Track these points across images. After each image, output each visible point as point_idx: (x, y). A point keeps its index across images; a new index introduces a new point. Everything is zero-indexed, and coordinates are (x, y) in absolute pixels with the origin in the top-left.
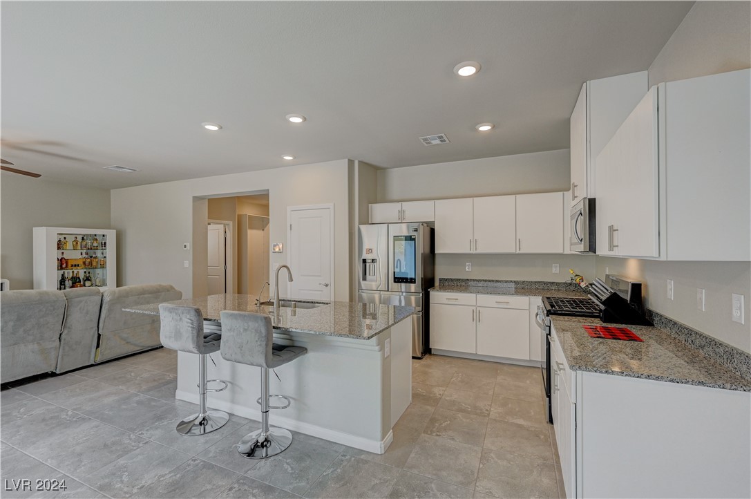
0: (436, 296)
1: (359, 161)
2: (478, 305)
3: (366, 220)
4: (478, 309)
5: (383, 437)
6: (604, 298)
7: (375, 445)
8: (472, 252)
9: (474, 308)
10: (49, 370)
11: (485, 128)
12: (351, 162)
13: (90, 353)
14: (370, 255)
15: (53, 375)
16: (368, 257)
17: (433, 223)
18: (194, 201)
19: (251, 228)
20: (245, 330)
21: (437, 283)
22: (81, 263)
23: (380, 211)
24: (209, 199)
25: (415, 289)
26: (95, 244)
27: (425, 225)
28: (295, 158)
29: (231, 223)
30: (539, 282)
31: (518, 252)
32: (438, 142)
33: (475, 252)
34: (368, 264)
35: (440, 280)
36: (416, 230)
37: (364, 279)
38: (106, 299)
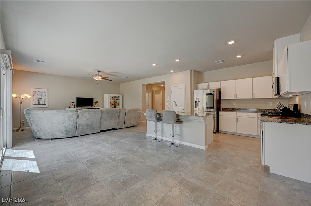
0: (221, 113)
1: (194, 71)
2: (237, 116)
3: (196, 88)
4: (237, 117)
5: (205, 146)
6: (281, 109)
7: (203, 147)
8: (235, 98)
9: (236, 117)
10: (115, 128)
11: (239, 56)
12: (191, 71)
13: (123, 125)
14: (197, 100)
15: (116, 129)
16: (197, 101)
17: (220, 89)
18: (143, 86)
19: (156, 94)
20: (169, 115)
21: (221, 109)
22: (114, 104)
23: (201, 85)
24: (146, 85)
25: (213, 110)
26: (117, 99)
27: (217, 90)
28: (174, 71)
29: (151, 92)
30: (263, 109)
31: (253, 98)
32: (222, 62)
33: (236, 98)
34: (197, 103)
35: (223, 108)
36: (214, 91)
37: (196, 107)
38: (127, 111)
